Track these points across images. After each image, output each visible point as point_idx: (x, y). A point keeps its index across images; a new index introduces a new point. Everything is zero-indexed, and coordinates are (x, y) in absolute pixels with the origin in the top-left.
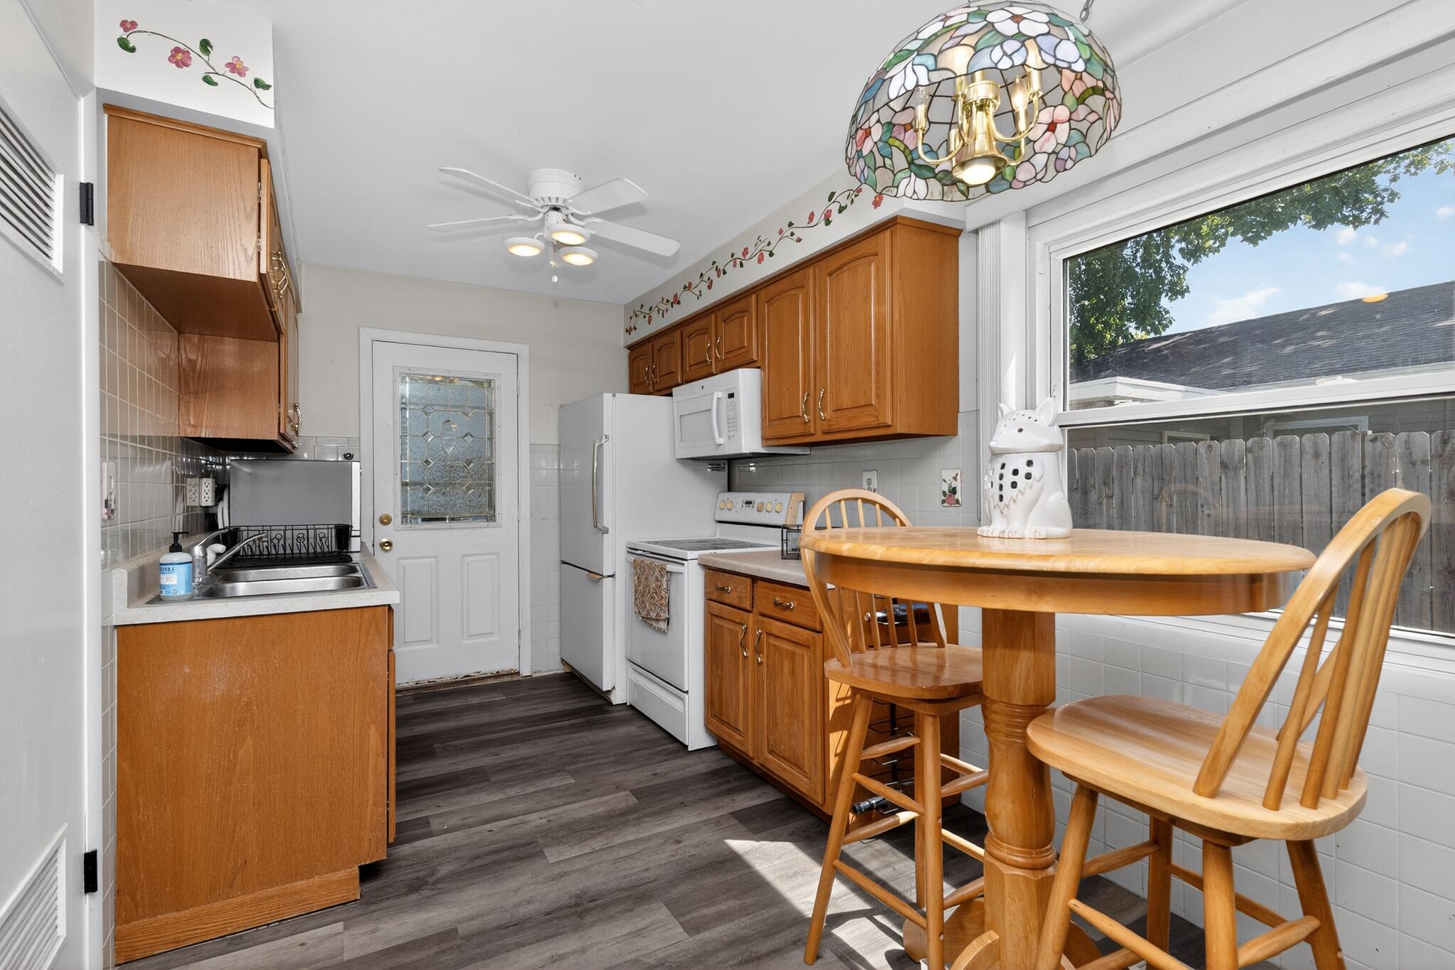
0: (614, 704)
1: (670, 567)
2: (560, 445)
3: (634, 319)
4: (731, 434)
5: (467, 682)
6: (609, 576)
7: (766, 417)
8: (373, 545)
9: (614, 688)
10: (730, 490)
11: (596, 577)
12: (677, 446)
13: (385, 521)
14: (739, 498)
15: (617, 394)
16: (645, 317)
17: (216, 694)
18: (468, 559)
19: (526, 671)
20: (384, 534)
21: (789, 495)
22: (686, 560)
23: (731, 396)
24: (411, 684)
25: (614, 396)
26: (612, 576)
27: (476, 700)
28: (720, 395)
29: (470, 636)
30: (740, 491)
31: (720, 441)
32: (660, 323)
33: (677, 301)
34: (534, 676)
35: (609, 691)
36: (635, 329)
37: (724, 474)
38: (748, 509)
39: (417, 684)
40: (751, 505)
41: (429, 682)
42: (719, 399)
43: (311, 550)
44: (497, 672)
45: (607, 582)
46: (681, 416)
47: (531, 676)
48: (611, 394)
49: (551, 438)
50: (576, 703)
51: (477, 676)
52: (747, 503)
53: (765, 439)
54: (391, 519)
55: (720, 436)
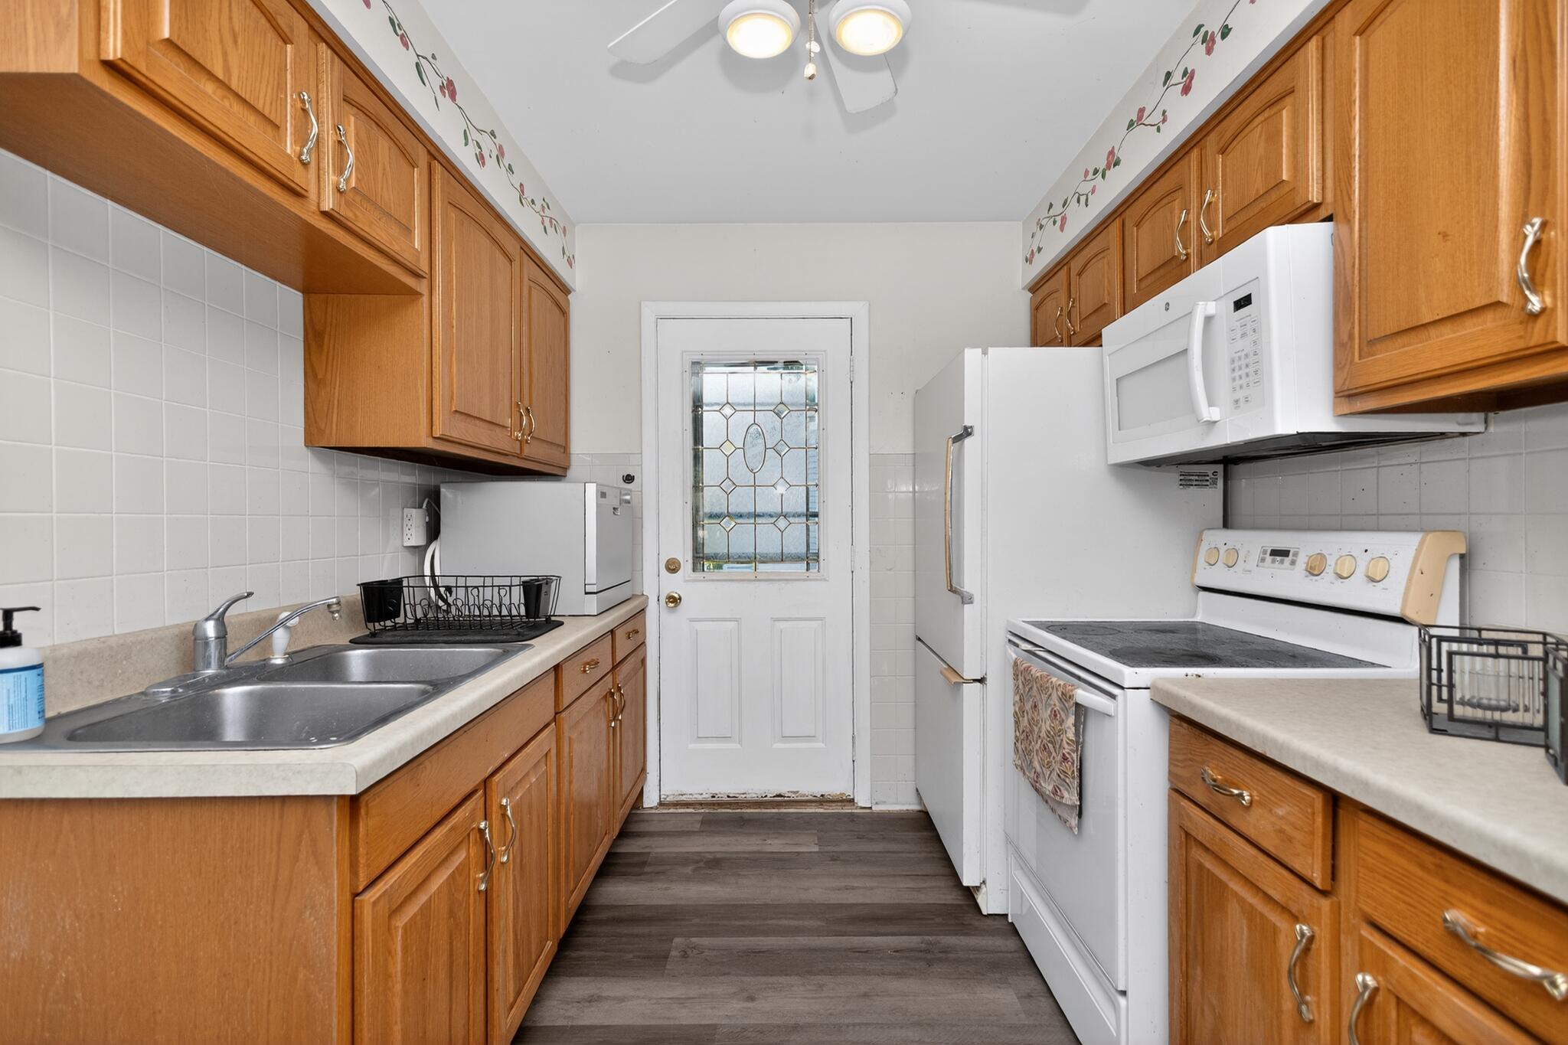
0: (985, 912)
1: (1084, 696)
2: (915, 454)
3: (1039, 233)
4: (1240, 395)
5: (778, 804)
6: (975, 680)
7: (1351, 336)
8: (659, 600)
9: (984, 882)
10: (1226, 524)
11: (955, 679)
12: (1111, 440)
13: (673, 567)
14: (1252, 543)
15: (991, 350)
16: (1055, 223)
17: (13, 955)
18: (782, 625)
19: (863, 800)
20: (674, 584)
21: (1414, 539)
22: (1122, 688)
23: (1243, 303)
24: (707, 796)
25: (985, 353)
26: (982, 681)
27: (775, 845)
28: (1211, 308)
29: (783, 737)
30: (1254, 527)
31: (1209, 413)
32: (1081, 220)
33: (1114, 162)
34: (876, 808)
35: (978, 888)
36: (1039, 249)
37: (1215, 494)
38: (1281, 568)
39: (713, 797)
40: (1287, 560)
41: (728, 797)
42: (1208, 319)
43: (505, 612)
44: (822, 796)
45: (970, 691)
46: (1117, 380)
47: (871, 808)
48: (979, 350)
49: (903, 444)
50: (919, 890)
51: (794, 797)
52: (1275, 553)
53: (1346, 394)
54: (680, 566)
55: (1211, 404)
